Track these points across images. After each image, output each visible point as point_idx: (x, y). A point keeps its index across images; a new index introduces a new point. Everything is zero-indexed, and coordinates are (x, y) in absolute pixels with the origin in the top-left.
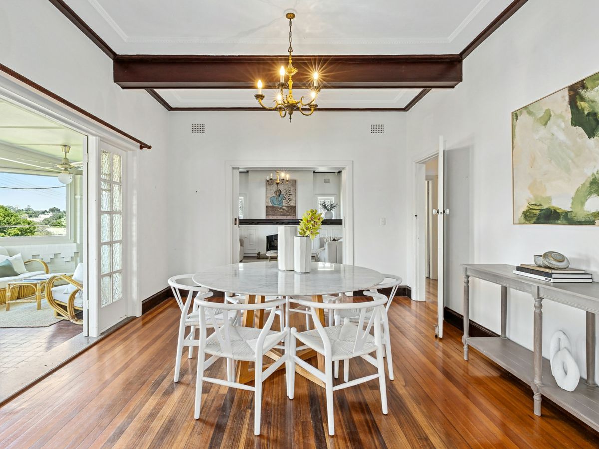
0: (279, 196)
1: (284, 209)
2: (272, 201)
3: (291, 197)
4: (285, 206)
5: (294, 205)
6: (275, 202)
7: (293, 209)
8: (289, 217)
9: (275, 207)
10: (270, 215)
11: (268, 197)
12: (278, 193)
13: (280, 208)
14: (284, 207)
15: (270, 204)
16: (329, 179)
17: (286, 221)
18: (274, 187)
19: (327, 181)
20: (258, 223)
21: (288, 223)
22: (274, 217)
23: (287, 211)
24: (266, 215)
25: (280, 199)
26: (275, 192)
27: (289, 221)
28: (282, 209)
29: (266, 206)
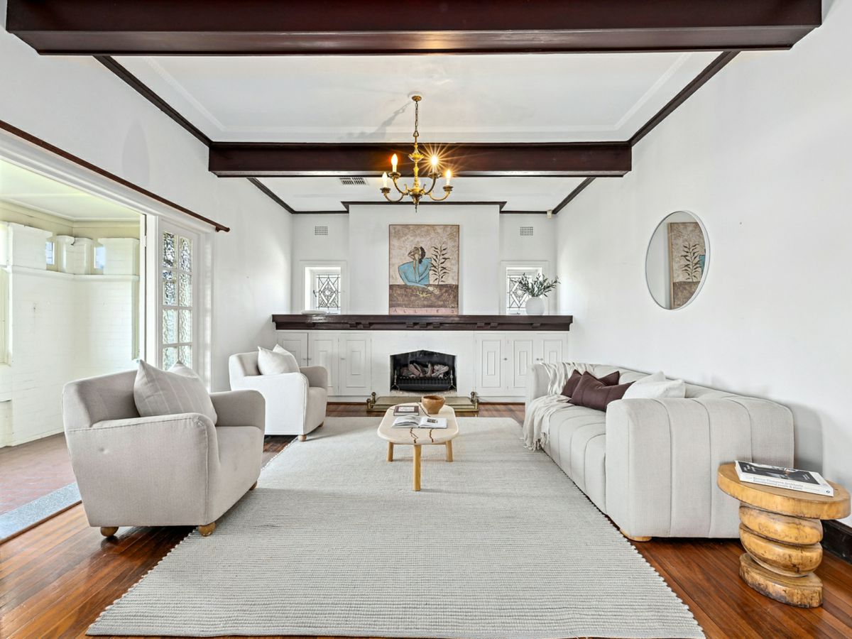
0: (420, 261)
1: (431, 293)
2: (404, 275)
3: (447, 264)
4: (434, 285)
5: (454, 283)
6: (411, 277)
7: (452, 291)
8: (443, 312)
9: (410, 288)
10: (399, 305)
11: (393, 265)
12: (417, 257)
13: (423, 291)
14: (431, 289)
15: (400, 282)
16: (531, 228)
17: (438, 320)
18: (410, 243)
19: (527, 231)
20: (371, 324)
21: (441, 324)
22: (409, 312)
23: (438, 298)
24: (391, 306)
25: (421, 268)
26: (411, 254)
27: (442, 320)
28: (428, 292)
29: (391, 287)
